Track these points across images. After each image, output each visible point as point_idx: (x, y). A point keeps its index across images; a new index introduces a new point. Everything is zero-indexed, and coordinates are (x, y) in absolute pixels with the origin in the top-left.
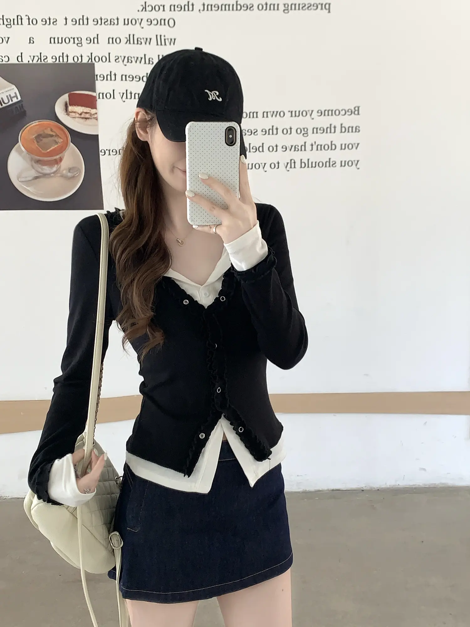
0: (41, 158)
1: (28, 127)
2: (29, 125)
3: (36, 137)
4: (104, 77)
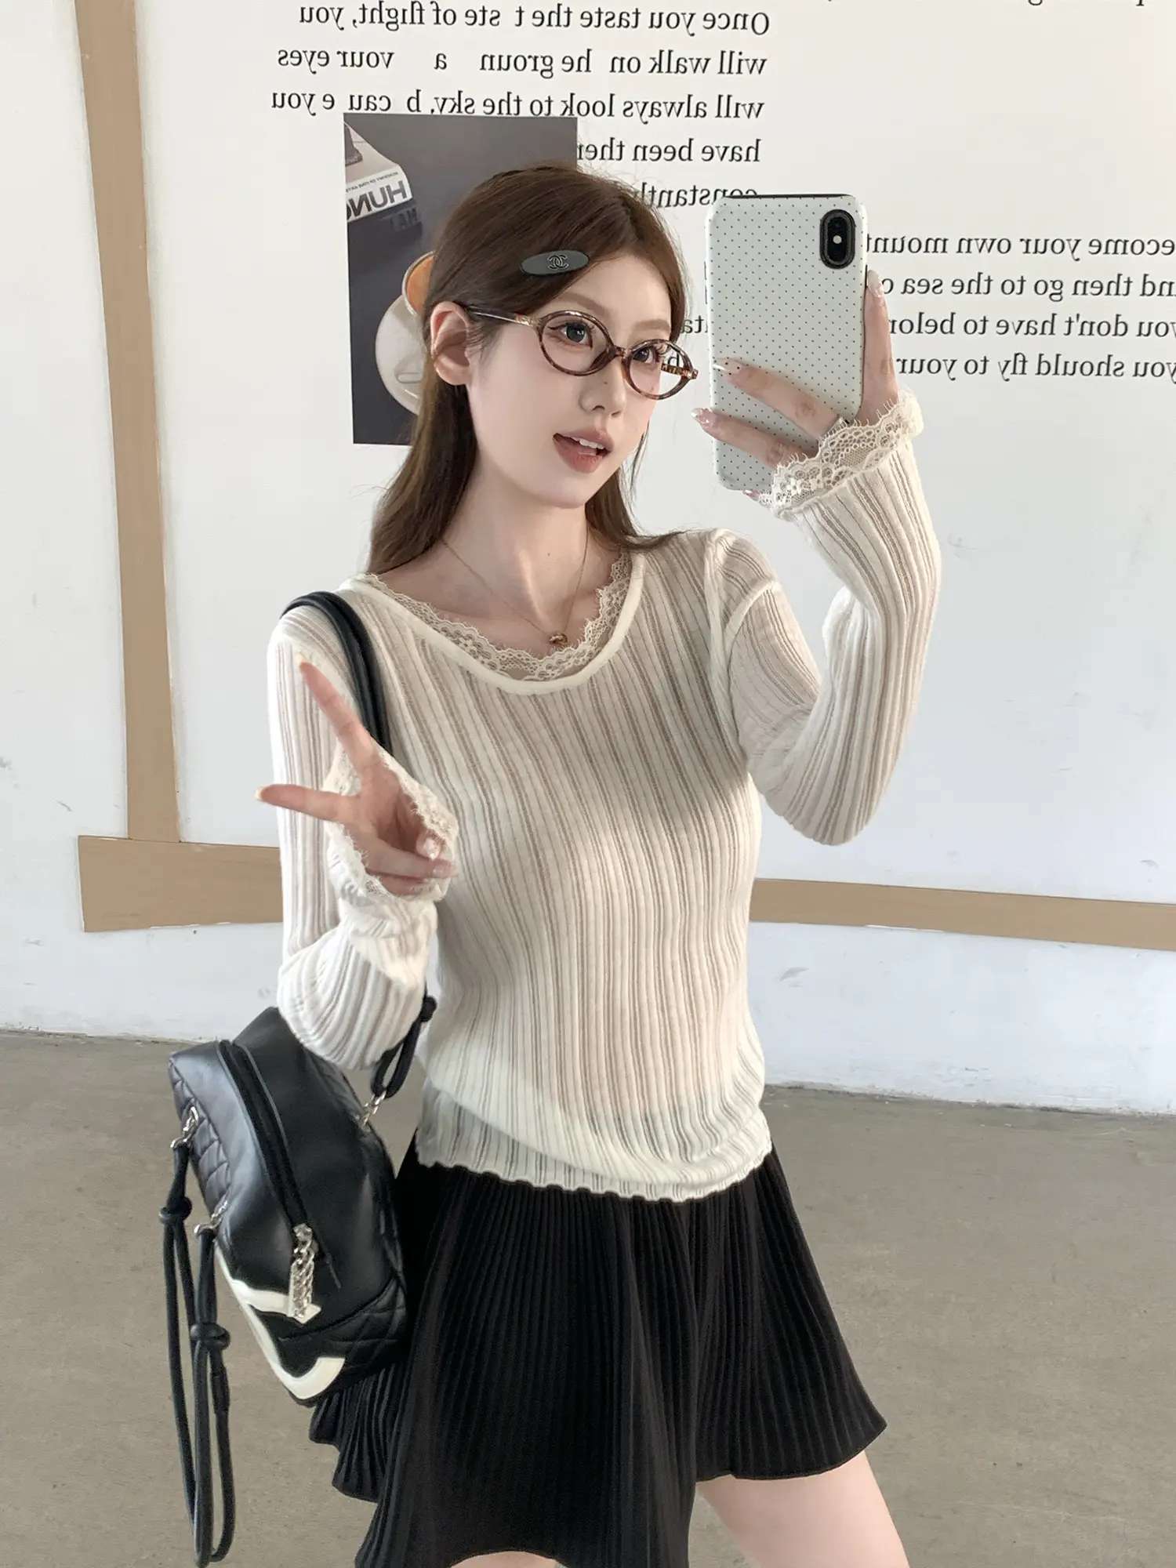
1: (423, 260)
4: (596, 152)
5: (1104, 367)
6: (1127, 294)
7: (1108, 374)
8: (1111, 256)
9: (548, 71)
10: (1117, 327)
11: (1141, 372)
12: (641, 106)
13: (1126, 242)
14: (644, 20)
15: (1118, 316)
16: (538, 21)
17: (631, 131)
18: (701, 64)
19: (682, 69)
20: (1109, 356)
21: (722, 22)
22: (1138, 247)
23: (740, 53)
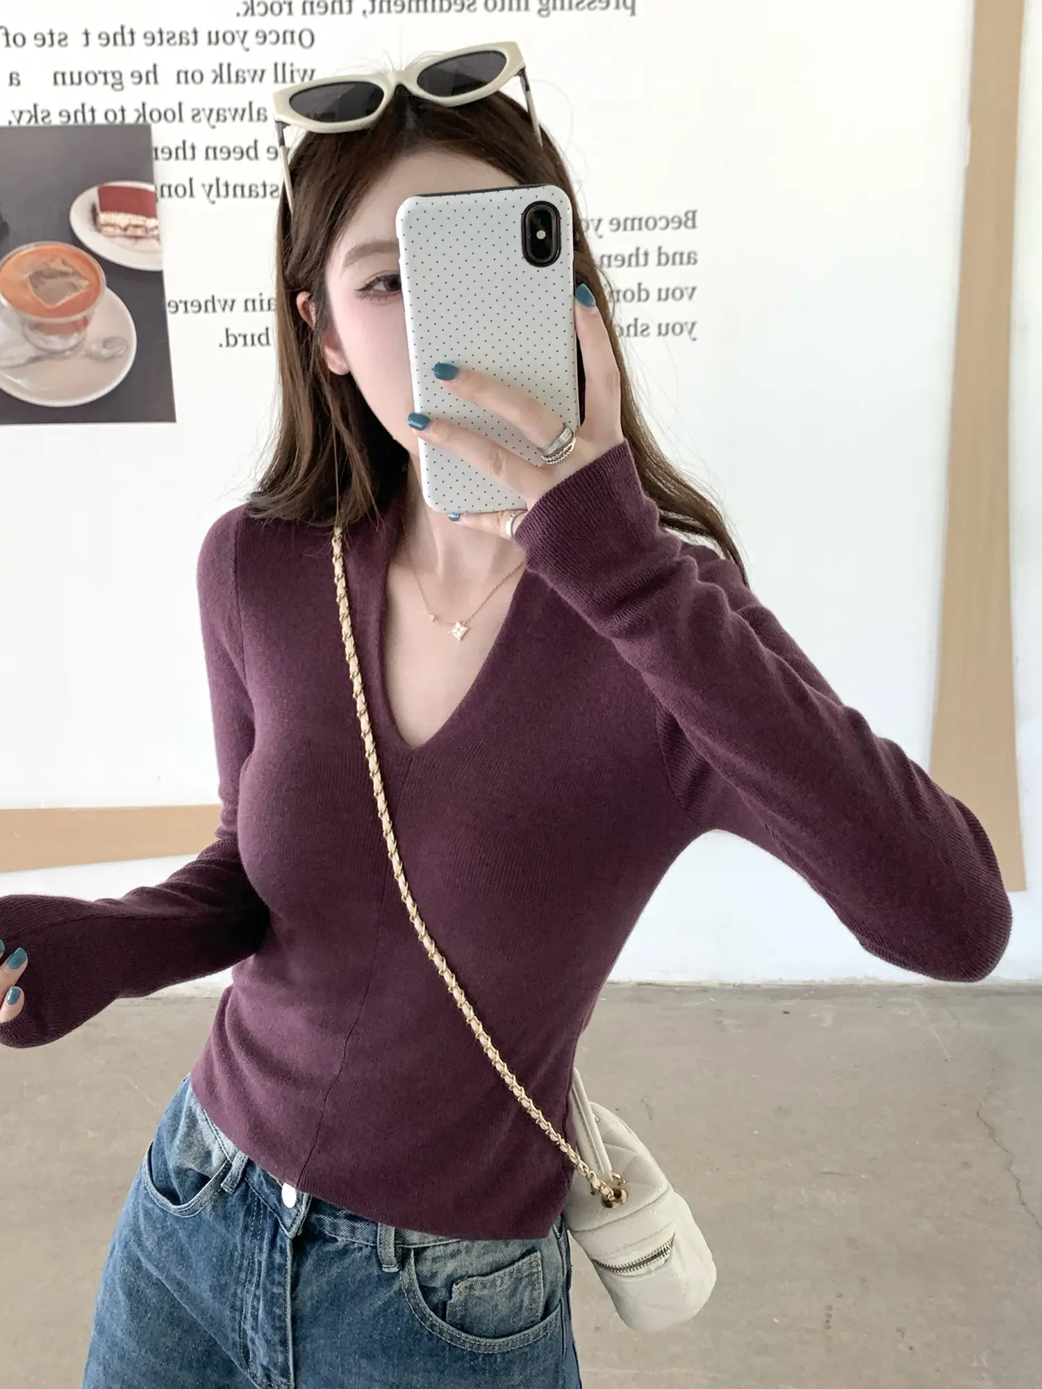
0: (43, 320)
1: (13, 255)
2: (15, 253)
3: (30, 278)
4: (170, 153)
5: (632, 329)
6: (646, 264)
7: (636, 335)
8: (629, 233)
9: (118, 84)
10: (641, 294)
11: (663, 331)
12: (207, 112)
13: (640, 220)
14: (203, 38)
15: (640, 284)
16: (105, 42)
17: (201, 135)
18: (259, 75)
19: (241, 79)
20: (636, 320)
21: (273, 38)
22: (651, 223)
23: (292, 65)
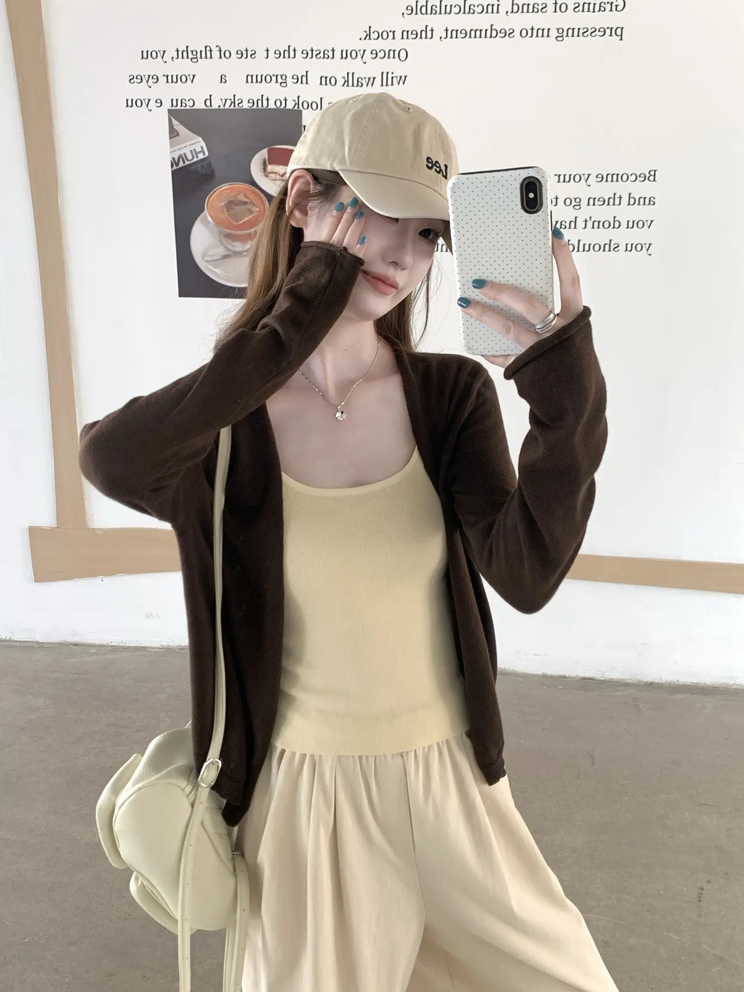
0: (232, 232)
1: (216, 190)
2: (218, 189)
3: (225, 204)
5: (607, 246)
6: (620, 204)
7: (609, 251)
8: (609, 183)
9: (284, 83)
10: (615, 224)
11: (629, 249)
13: (618, 175)
14: (338, 54)
15: (615, 217)
16: (278, 56)
18: (371, 81)
19: (360, 84)
20: (610, 240)
21: (381, 54)
22: (625, 177)
23: (392, 73)
